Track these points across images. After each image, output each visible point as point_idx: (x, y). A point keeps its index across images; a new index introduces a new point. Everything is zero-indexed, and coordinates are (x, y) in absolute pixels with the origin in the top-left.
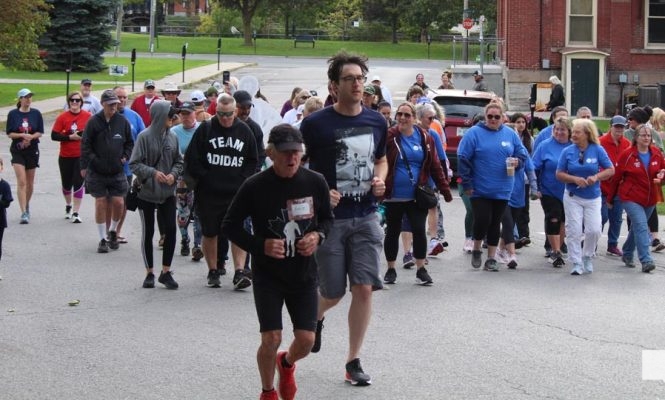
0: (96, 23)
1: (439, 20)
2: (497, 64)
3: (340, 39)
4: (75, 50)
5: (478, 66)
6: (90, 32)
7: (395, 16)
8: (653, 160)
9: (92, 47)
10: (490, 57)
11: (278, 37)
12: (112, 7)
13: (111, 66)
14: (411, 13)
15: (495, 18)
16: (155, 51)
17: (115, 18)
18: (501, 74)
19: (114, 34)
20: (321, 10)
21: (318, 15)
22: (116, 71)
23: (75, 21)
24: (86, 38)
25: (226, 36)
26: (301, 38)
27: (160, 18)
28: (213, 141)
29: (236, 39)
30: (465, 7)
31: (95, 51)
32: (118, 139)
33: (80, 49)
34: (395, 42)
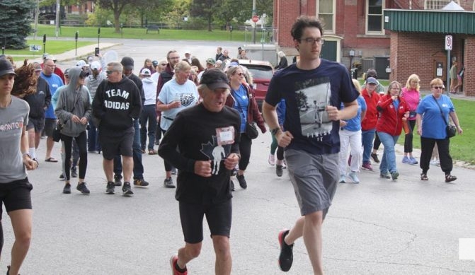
0: (21, 18)
1: (237, 16)
2: (273, 44)
3: (176, 28)
4: (8, 35)
5: (261, 45)
6: (18, 24)
7: (210, 14)
8: (401, 105)
9: (18, 33)
10: (269, 39)
11: (137, 27)
12: (32, 8)
13: (31, 45)
14: (221, 13)
15: (272, 15)
16: (59, 36)
17: (34, 15)
18: (275, 50)
19: (33, 25)
20: (164, 10)
21: (161, 13)
22: (34, 48)
23: (8, 17)
24: (15, 28)
25: (104, 27)
26: (151, 28)
27: (62, 15)
28: (108, 92)
29: (110, 28)
30: (254, 8)
31: (21, 36)
32: (42, 95)
33: (11, 35)
34: (210, 30)
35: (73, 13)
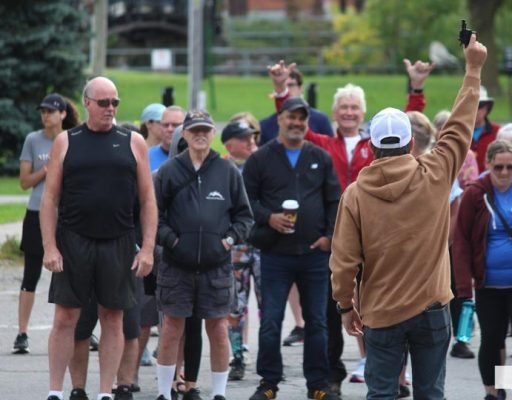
24: (5, 69)
32: (215, 202)
35: (254, 16)
